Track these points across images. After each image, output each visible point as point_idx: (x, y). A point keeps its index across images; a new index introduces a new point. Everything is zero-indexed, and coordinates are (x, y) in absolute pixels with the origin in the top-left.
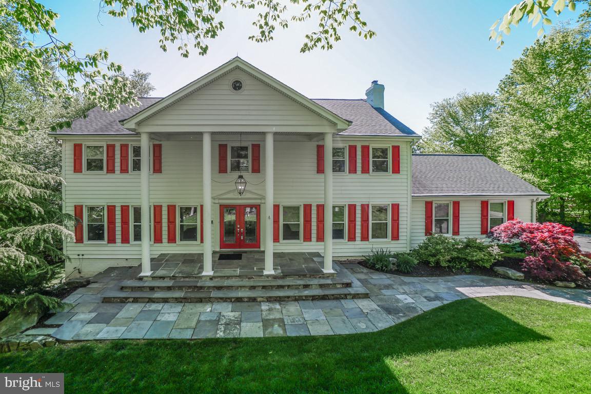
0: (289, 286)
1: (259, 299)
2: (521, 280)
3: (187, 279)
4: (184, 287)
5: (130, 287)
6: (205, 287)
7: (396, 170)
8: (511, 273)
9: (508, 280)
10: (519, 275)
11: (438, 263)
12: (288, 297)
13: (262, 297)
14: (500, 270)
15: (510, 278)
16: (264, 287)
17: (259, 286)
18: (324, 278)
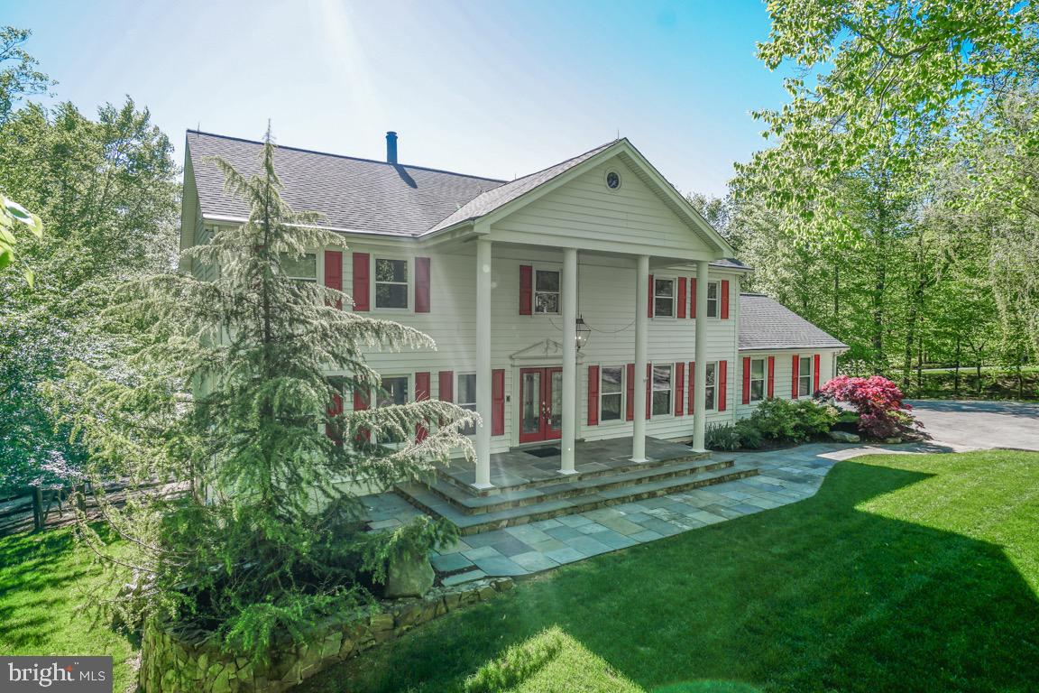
0: (676, 473)
1: (659, 493)
2: (858, 443)
3: (550, 484)
4: (558, 493)
5: (484, 507)
6: (584, 489)
7: (725, 315)
8: (848, 436)
9: (845, 443)
10: (855, 437)
11: (782, 432)
12: (687, 485)
13: (662, 490)
14: (837, 434)
15: (848, 442)
16: (651, 478)
17: (645, 478)
18: (700, 460)
